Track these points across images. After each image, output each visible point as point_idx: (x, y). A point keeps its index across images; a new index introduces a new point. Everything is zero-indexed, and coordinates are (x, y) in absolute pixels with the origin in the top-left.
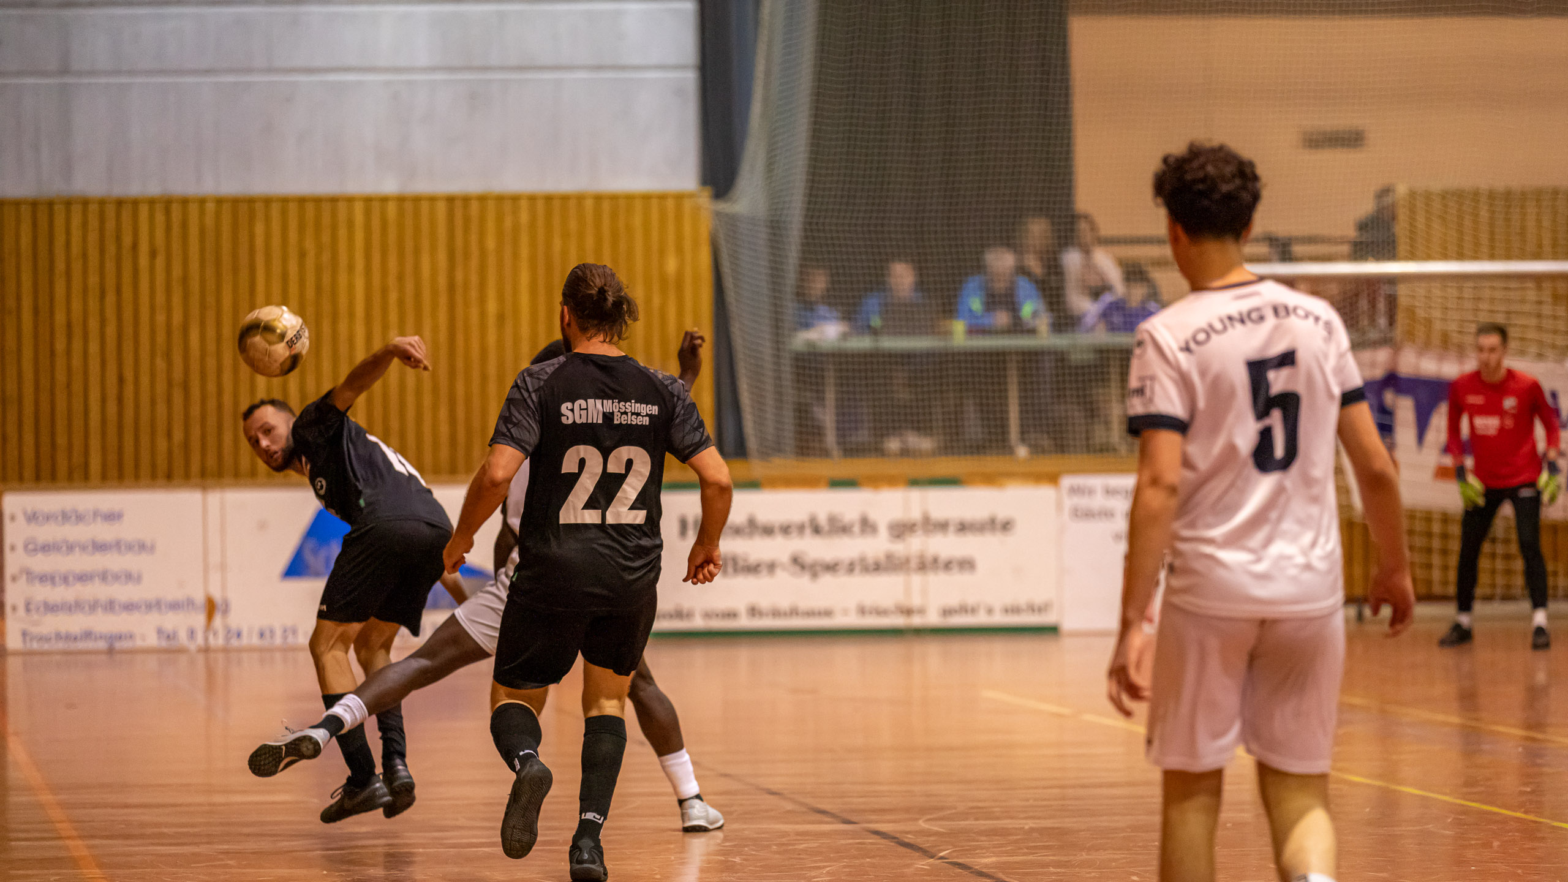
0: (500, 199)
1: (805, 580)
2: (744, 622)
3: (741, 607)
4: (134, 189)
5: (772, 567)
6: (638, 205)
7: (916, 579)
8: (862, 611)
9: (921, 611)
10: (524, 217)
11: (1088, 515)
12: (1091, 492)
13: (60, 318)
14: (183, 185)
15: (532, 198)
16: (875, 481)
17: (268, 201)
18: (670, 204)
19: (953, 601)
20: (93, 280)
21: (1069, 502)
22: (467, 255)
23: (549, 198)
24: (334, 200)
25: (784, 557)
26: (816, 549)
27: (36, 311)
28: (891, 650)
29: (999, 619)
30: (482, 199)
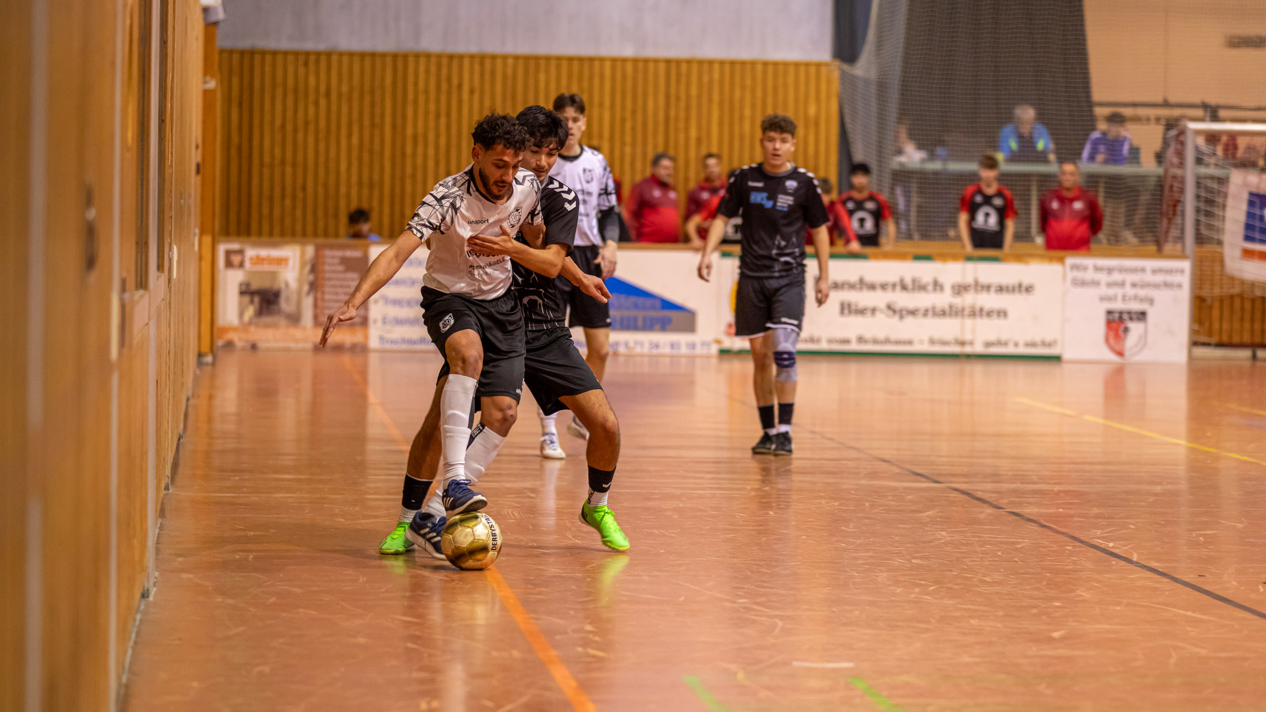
0: (701, 62)
1: (896, 318)
2: (854, 347)
3: (853, 337)
4: (461, 48)
5: (874, 311)
6: (792, 70)
7: (969, 322)
8: (932, 342)
9: (971, 343)
10: (716, 75)
11: (1083, 283)
12: (1085, 268)
13: (409, 131)
14: (492, 46)
15: (722, 63)
16: (943, 257)
17: (548, 59)
18: (812, 70)
19: (992, 337)
20: (432, 107)
21: (1071, 275)
22: (678, 98)
23: (733, 63)
24: (591, 60)
25: (882, 305)
26: (903, 300)
27: (394, 127)
28: (951, 368)
29: (1022, 350)
30: (689, 62)
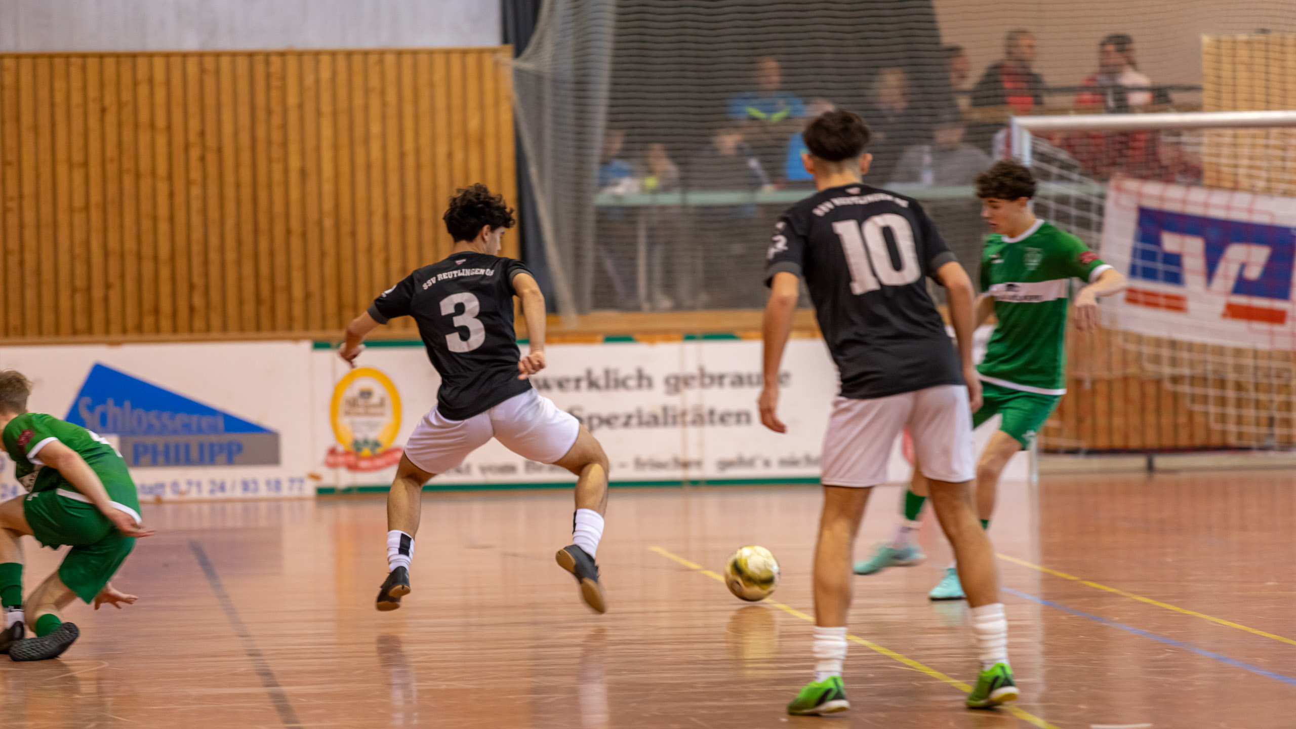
2: (522, 476)
7: (693, 432)
8: (639, 464)
9: (699, 464)
10: (325, 74)
16: (651, 336)
18: (471, 60)
19: (730, 454)
22: (269, 112)
26: (593, 402)
28: (669, 501)
29: (776, 471)
